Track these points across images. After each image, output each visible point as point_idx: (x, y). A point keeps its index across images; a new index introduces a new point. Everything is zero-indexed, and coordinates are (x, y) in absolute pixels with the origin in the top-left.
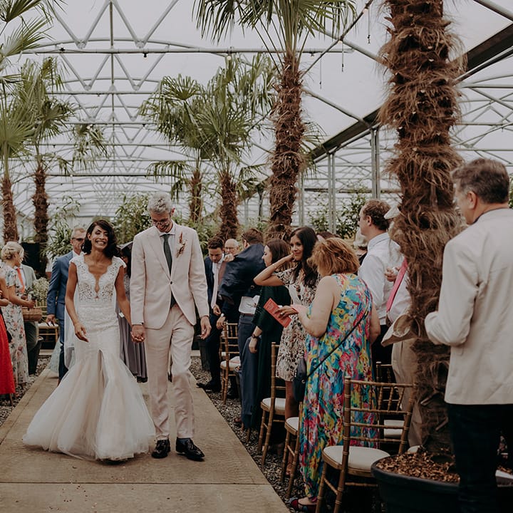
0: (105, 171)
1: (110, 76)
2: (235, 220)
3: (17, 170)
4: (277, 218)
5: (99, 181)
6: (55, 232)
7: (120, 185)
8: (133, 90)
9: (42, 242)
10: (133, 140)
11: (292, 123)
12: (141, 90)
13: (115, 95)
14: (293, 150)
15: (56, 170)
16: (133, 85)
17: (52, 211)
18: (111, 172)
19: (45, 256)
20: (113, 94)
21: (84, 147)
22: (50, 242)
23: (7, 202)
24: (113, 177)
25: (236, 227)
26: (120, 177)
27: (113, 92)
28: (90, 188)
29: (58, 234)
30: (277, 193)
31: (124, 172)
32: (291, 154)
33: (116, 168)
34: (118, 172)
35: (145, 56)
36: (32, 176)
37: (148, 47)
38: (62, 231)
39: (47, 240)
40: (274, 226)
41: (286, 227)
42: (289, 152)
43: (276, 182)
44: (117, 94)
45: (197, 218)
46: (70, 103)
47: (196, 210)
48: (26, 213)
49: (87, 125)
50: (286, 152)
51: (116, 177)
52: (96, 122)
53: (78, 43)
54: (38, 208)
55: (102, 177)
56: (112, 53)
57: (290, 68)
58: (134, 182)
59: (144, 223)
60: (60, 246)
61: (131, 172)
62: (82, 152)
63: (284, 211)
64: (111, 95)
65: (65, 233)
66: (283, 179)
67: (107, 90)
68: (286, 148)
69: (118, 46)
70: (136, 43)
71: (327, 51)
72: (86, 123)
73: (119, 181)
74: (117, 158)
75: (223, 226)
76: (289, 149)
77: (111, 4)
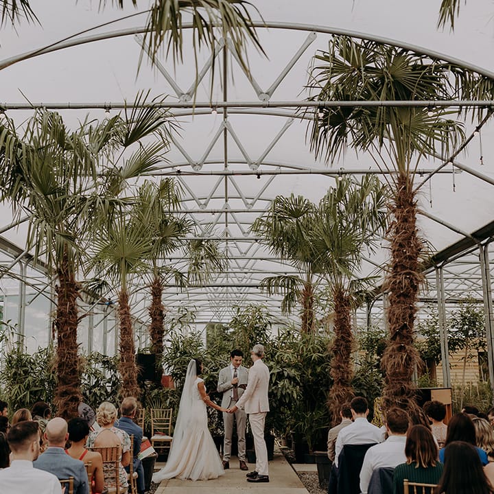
0: (219, 282)
1: (224, 195)
2: (349, 335)
3: (135, 281)
4: (398, 338)
5: (213, 291)
6: (171, 343)
7: (233, 295)
8: (246, 209)
9: (157, 352)
10: (245, 253)
11: (409, 243)
12: (254, 208)
13: (228, 214)
14: (411, 269)
15: (172, 281)
16: (247, 204)
18: (224, 283)
19: (161, 366)
20: (226, 212)
21: (199, 261)
22: (166, 352)
23: (123, 316)
24: (225, 288)
25: (350, 341)
26: (233, 288)
27: (226, 210)
28: (204, 296)
29: (173, 345)
30: (396, 312)
31: (237, 282)
32: (409, 274)
33: (229, 279)
34: (231, 283)
35: (259, 177)
36: (149, 287)
37: (262, 168)
38: (178, 342)
39: (163, 350)
40: (395, 347)
41: (407, 347)
42: (408, 271)
43: (395, 301)
44: (231, 212)
45: (309, 330)
46: (186, 220)
47: (308, 322)
48: (144, 320)
49: (202, 240)
50: (405, 272)
51: (229, 288)
52: (211, 237)
53: (194, 166)
54: (154, 320)
55: (216, 288)
56: (226, 175)
57: (405, 188)
58: (245, 292)
59: (258, 335)
60: (176, 357)
61: (243, 283)
62: (197, 266)
63: (405, 331)
64: (225, 214)
65: (181, 344)
66: (402, 298)
67: (220, 208)
68: (404, 267)
69: (232, 168)
70: (250, 165)
71: (437, 172)
72: (201, 238)
73: (232, 291)
74: (230, 270)
75: (337, 341)
76: (407, 268)
77: (225, 129)
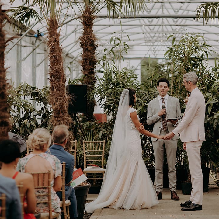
0: (153, 13)
3: (64, 12)
5: (148, 23)
6: (103, 74)
7: (169, 27)
9: (89, 84)
15: (104, 11)
17: (99, 52)
18: (160, 13)
19: (93, 98)
22: (98, 84)
24: (161, 19)
26: (168, 19)
28: (138, 30)
29: (105, 76)
31: (172, 13)
33: (165, 10)
34: (166, 13)
36: (79, 17)
38: (110, 73)
39: (95, 82)
48: (75, 54)
51: (165, 19)
54: (85, 50)
55: (150, 19)
58: (182, 23)
59: (194, 65)
60: (108, 89)
61: (180, 13)
65: (113, 75)
73: (167, 23)
